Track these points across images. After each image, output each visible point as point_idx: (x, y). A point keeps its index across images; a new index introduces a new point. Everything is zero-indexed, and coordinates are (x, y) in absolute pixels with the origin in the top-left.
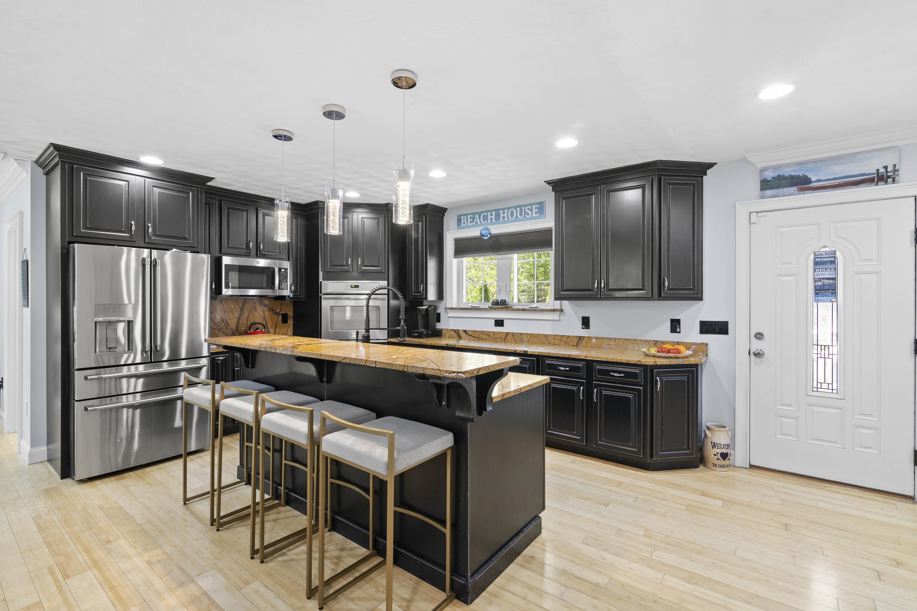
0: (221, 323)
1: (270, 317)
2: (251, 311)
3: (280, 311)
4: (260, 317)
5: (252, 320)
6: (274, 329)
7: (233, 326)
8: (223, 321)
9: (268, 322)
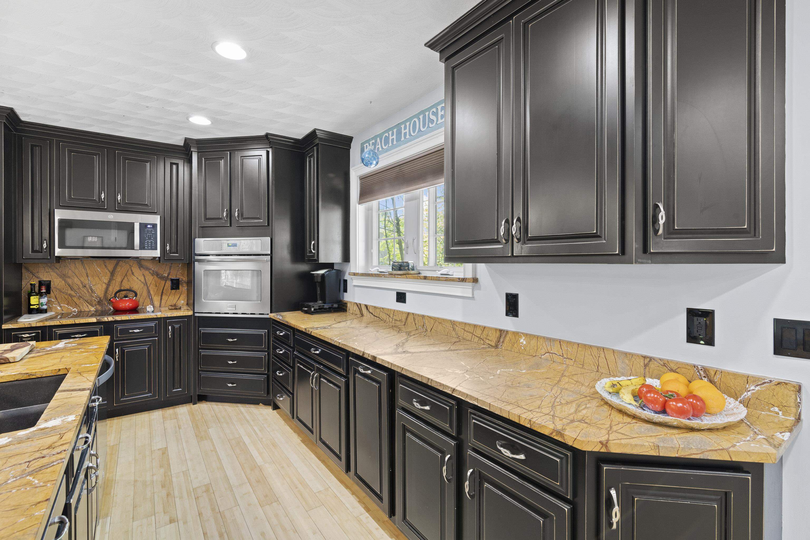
0: (83, 289)
1: (153, 282)
2: (126, 275)
3: (168, 276)
4: (139, 282)
5: (126, 285)
6: (160, 297)
7: (99, 294)
8: (85, 287)
9: (150, 288)
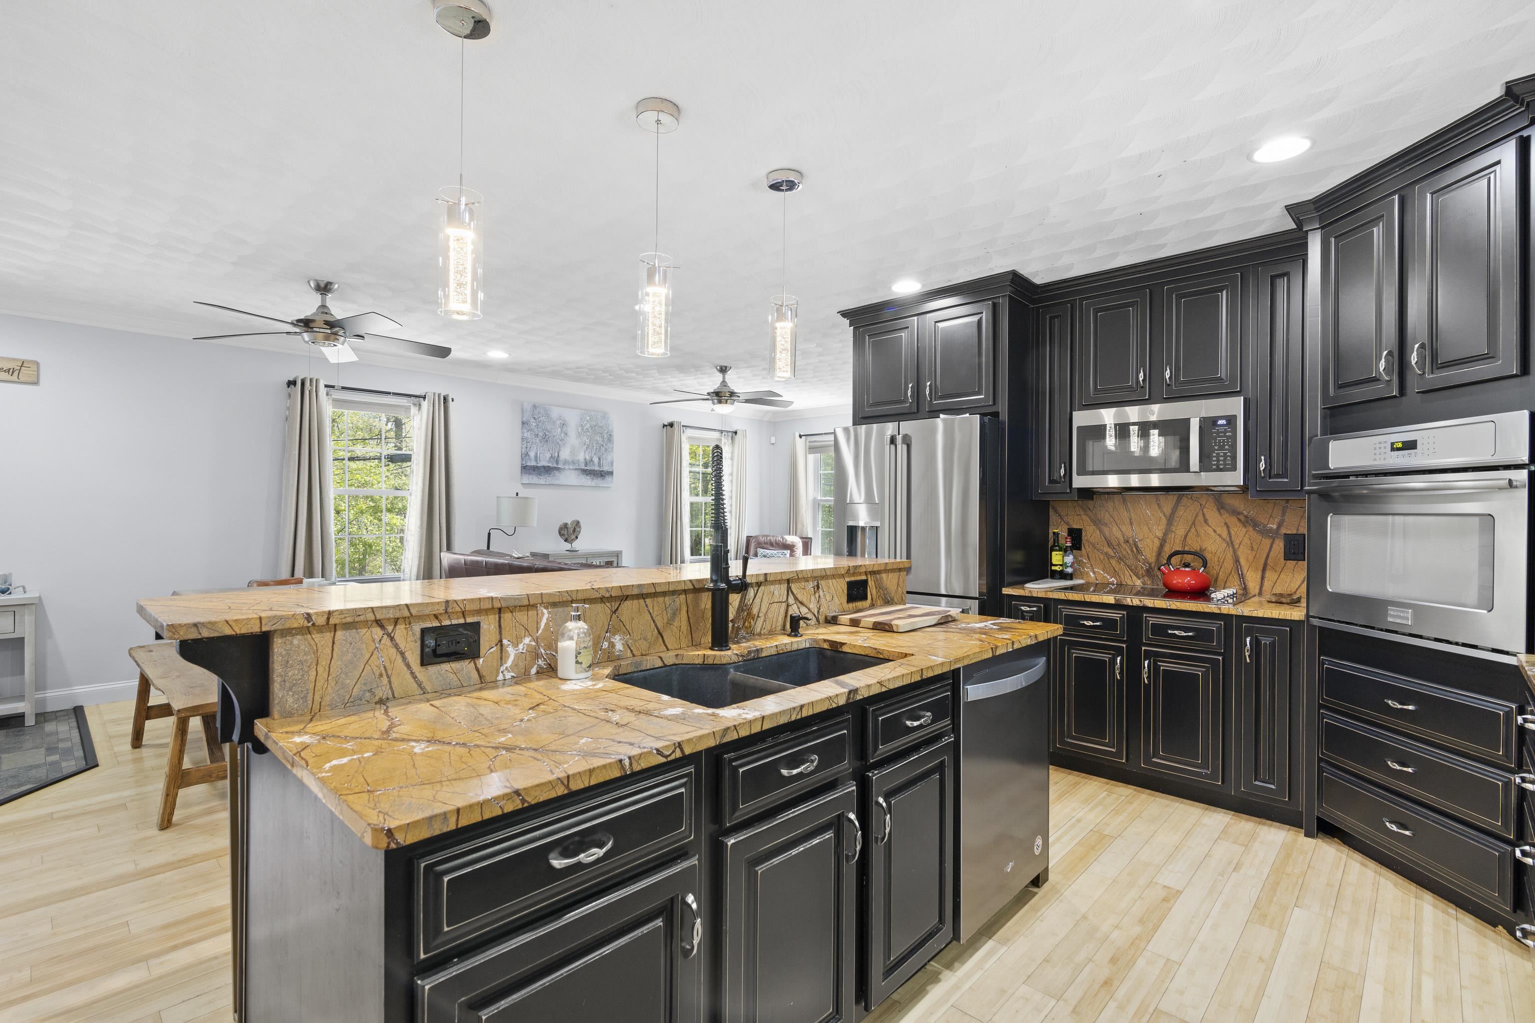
0: (1125, 546)
1: (1246, 541)
2: (1194, 523)
3: (1279, 527)
4: (1219, 539)
5: (1193, 544)
6: (1260, 573)
7: (1148, 556)
8: (1128, 542)
9: (1239, 553)
